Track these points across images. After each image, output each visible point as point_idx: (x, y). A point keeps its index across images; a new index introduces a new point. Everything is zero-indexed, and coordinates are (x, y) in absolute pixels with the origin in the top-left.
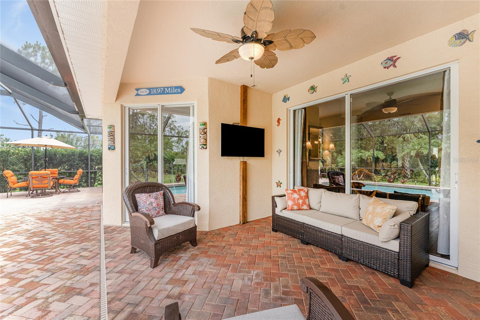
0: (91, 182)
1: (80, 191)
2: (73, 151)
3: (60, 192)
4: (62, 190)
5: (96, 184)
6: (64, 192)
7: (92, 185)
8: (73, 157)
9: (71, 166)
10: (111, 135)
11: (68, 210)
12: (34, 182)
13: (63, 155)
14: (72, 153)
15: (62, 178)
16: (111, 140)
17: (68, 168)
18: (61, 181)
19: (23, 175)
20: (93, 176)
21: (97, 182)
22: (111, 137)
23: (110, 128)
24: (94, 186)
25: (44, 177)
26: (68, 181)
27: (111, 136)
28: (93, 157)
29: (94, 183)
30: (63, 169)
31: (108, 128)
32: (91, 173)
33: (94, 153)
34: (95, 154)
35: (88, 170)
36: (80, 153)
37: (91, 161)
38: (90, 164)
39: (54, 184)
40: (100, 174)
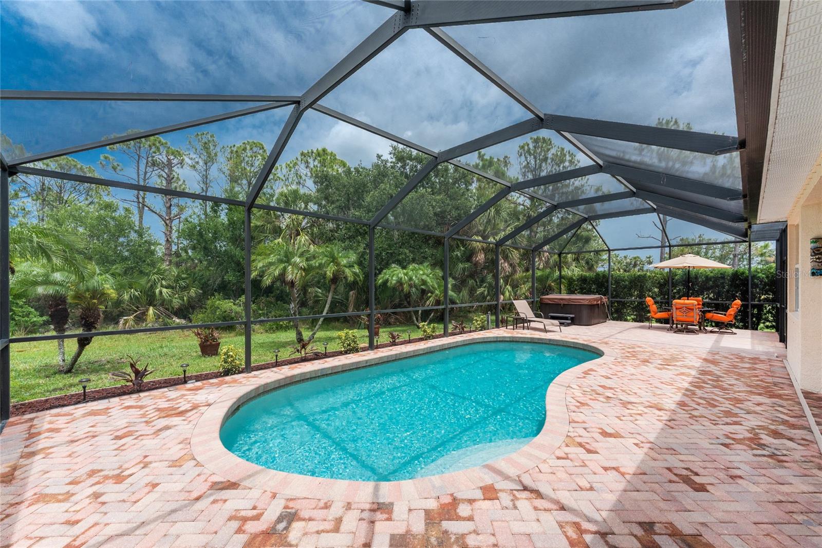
0: (753, 323)
1: (735, 334)
2: (722, 272)
3: (706, 332)
4: (709, 328)
5: (762, 325)
6: (711, 332)
7: (754, 327)
8: (722, 281)
9: (719, 295)
10: (816, 252)
11: (732, 357)
12: (678, 313)
13: (707, 277)
14: (721, 274)
15: (709, 311)
16: (818, 260)
17: (714, 296)
18: (709, 315)
19: (665, 304)
20: (755, 311)
21: (764, 323)
22: (817, 257)
23: (816, 242)
24: (757, 329)
25: (690, 309)
26: (720, 316)
27: (816, 254)
28: (756, 280)
29: (758, 324)
30: (706, 298)
31: (811, 242)
32: (754, 306)
33: (759, 273)
34: (760, 275)
35: (748, 301)
36: (732, 274)
37: (752, 288)
38: (752, 292)
39: (699, 319)
40: (769, 309)
